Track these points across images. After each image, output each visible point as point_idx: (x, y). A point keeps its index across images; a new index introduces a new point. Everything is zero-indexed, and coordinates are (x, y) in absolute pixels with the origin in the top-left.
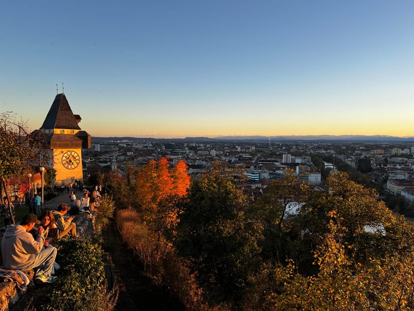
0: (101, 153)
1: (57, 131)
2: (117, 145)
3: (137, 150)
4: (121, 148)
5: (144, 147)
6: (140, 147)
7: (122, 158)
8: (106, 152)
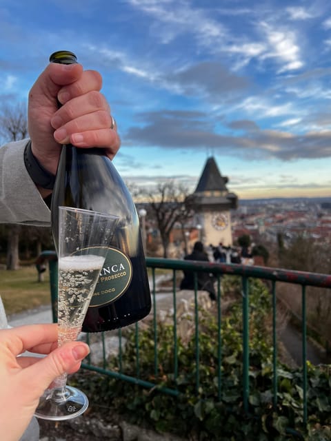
0: (248, 215)
1: (208, 194)
2: (264, 206)
3: (287, 211)
4: (269, 209)
5: (295, 207)
6: (290, 207)
7: (270, 220)
8: (253, 215)
